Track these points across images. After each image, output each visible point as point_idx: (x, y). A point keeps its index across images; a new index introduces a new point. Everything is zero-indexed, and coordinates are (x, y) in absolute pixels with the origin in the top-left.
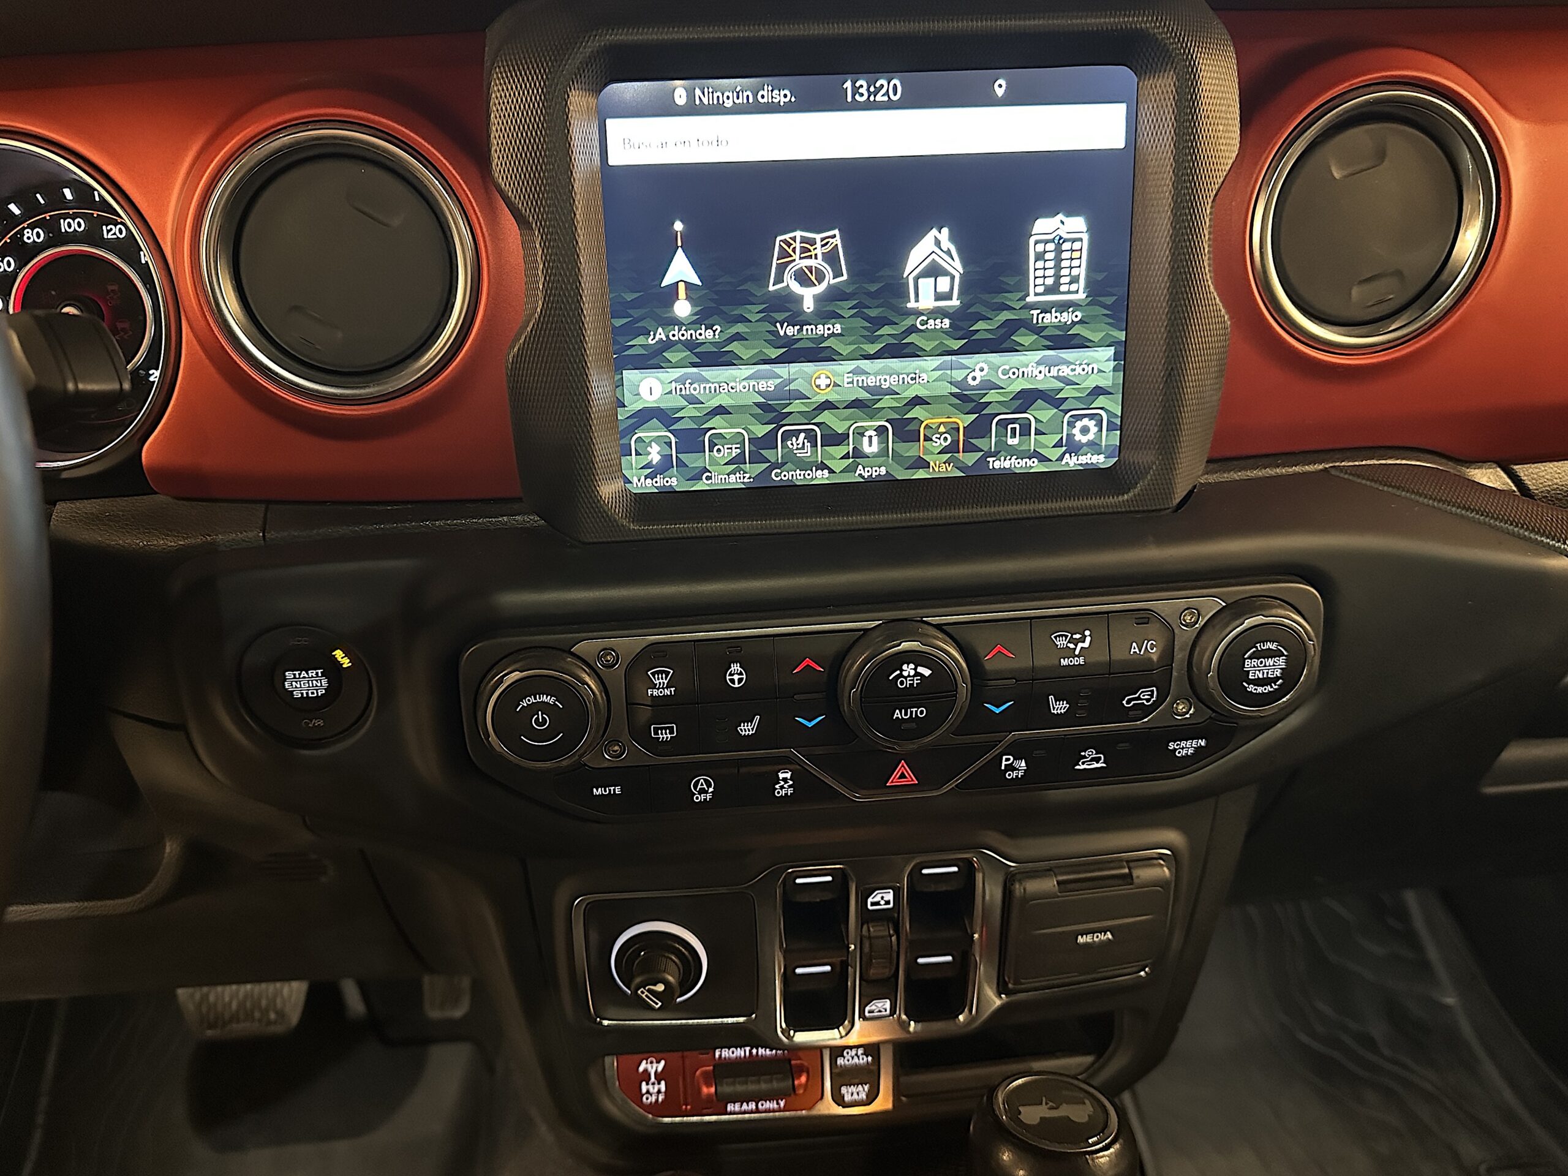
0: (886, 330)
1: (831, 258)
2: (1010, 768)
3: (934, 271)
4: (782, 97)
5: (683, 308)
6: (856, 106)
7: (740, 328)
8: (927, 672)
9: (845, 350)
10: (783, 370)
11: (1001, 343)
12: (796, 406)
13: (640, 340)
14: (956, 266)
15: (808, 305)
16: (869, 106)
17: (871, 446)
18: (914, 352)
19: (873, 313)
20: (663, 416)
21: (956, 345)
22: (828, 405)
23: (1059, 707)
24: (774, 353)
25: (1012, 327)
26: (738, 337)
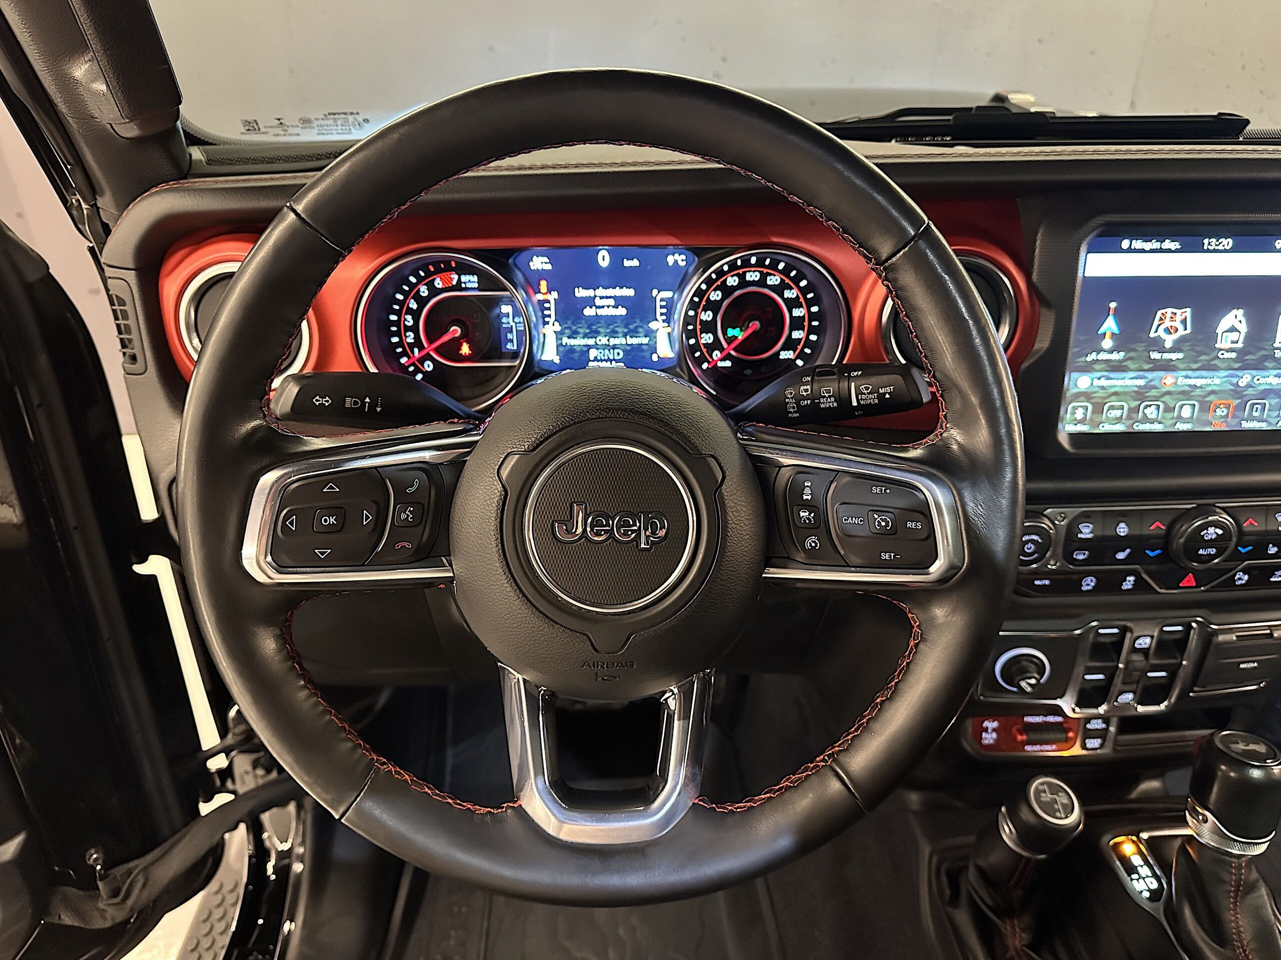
0: (1204, 357)
1: (1184, 322)
2: (1240, 579)
3: (1233, 329)
4: (1175, 245)
5: (1107, 343)
6: (1208, 251)
7: (1132, 354)
8: (1220, 532)
9: (1181, 366)
10: (1150, 375)
11: (1258, 366)
12: (1153, 392)
13: (1082, 359)
14: (1243, 328)
15: (1168, 345)
16: (1215, 251)
17: (1186, 412)
18: (1215, 368)
19: (1198, 349)
20: (1087, 396)
21: (1237, 365)
22: (1169, 393)
23: (1273, 550)
24: (1147, 367)
25: (1266, 358)
26: (1130, 359)
